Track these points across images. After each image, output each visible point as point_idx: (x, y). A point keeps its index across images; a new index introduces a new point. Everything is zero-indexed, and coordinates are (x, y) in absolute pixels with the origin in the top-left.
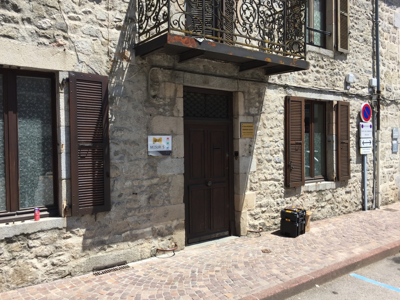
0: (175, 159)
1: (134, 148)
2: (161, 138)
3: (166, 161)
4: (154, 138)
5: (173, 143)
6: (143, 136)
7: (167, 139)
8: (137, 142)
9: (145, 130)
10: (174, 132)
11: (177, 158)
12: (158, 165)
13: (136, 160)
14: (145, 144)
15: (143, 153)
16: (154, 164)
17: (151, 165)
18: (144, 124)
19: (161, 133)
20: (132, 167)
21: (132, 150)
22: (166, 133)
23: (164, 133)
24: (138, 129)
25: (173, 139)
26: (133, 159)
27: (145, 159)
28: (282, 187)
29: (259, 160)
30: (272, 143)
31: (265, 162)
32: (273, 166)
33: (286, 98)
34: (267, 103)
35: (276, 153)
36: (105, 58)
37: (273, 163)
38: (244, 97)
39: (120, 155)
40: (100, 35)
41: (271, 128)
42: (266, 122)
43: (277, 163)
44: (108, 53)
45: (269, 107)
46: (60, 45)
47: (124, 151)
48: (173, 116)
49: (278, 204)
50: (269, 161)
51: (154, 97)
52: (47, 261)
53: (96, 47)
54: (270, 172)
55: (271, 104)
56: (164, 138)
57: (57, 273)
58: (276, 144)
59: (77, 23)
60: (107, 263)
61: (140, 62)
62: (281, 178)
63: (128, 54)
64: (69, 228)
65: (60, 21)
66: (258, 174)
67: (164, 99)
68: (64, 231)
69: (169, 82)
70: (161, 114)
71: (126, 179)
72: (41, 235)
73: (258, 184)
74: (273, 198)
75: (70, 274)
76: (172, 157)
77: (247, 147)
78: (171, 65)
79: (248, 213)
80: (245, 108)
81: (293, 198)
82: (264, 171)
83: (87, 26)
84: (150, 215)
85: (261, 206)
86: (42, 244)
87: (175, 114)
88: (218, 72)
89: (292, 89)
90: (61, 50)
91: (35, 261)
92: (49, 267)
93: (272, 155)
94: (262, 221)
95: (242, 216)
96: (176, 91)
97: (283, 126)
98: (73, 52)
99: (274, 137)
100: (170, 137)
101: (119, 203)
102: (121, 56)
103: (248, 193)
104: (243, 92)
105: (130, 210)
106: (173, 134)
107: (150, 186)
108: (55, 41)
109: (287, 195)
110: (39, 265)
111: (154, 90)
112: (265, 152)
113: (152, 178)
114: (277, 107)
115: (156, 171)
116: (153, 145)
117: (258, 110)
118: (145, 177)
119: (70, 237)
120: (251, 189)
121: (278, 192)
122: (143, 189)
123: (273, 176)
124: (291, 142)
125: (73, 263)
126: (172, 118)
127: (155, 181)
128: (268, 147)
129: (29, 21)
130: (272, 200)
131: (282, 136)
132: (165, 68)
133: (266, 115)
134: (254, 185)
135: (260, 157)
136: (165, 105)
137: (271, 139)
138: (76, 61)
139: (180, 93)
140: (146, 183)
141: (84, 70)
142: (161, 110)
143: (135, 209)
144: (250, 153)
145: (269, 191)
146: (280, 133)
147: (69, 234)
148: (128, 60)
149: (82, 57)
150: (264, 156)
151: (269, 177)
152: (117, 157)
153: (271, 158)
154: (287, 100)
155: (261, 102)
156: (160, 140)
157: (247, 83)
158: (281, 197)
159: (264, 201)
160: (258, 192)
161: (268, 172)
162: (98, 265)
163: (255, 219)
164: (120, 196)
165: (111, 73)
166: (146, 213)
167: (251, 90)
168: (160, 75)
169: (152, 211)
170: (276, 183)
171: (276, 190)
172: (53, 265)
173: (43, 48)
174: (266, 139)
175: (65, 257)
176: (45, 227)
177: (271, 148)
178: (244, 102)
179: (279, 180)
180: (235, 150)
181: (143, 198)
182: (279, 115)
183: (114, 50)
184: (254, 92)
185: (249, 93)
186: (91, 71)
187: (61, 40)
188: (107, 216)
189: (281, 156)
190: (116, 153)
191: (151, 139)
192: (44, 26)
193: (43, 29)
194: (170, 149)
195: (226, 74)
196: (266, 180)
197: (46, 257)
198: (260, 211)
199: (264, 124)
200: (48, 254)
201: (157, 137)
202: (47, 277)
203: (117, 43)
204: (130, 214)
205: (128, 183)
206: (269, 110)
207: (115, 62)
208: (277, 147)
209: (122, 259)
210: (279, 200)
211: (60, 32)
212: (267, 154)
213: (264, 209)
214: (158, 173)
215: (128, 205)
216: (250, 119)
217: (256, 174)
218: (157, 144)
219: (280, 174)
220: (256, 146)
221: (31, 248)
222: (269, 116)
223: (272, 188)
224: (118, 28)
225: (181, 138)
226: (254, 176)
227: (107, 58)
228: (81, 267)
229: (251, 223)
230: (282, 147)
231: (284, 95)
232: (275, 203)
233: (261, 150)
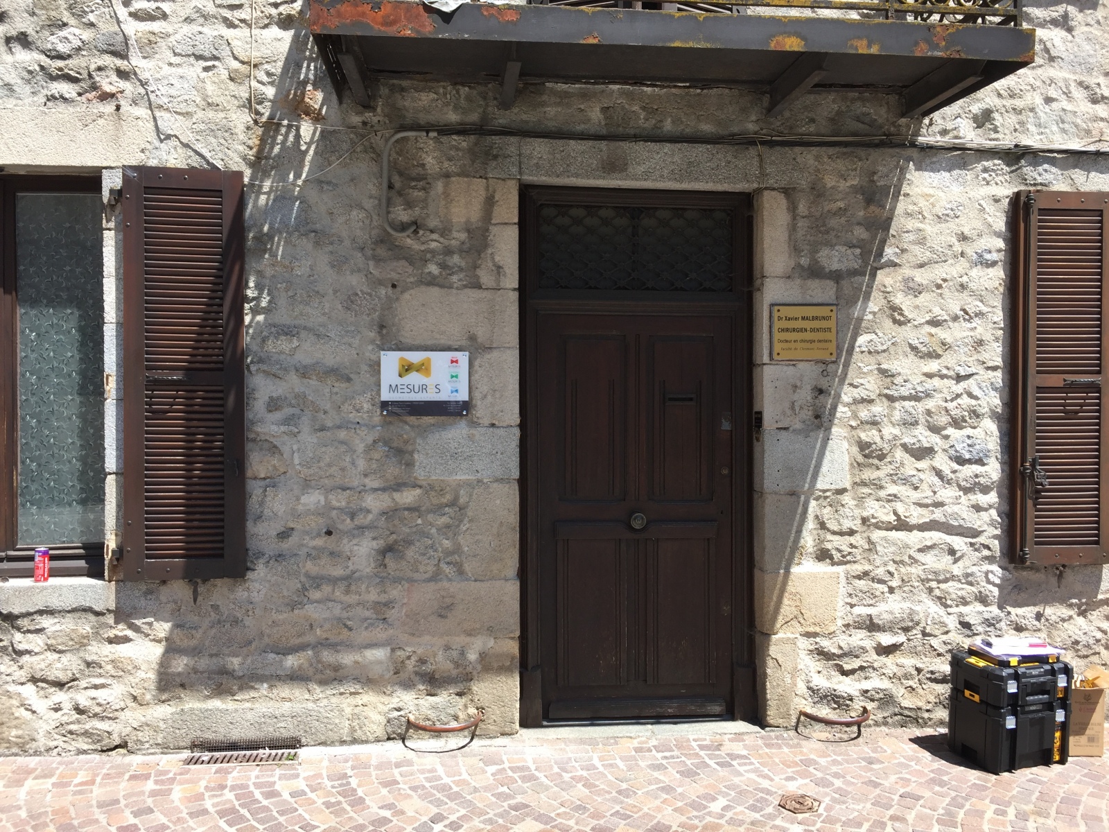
0: (482, 430)
1: (335, 390)
2: (429, 360)
3: (450, 436)
4: (402, 359)
5: (476, 377)
6: (367, 354)
7: (452, 362)
8: (347, 371)
9: (372, 335)
10: (479, 340)
11: (493, 425)
12: (419, 448)
13: (339, 427)
14: (373, 379)
15: (366, 406)
16: (406, 442)
17: (395, 445)
18: (368, 315)
19: (429, 343)
20: (324, 449)
21: (328, 395)
22: (450, 343)
23: (442, 342)
24: (347, 332)
25: (477, 363)
26: (329, 424)
27: (374, 427)
28: (990, 559)
29: (863, 446)
30: (936, 382)
31: (899, 454)
32: (939, 474)
33: (1016, 200)
34: (911, 224)
35: (957, 423)
36: (241, 119)
37: (942, 462)
38: (792, 208)
39: (288, 411)
40: (225, 52)
41: (934, 323)
42: (899, 299)
43: (961, 461)
44: (251, 104)
45: (922, 242)
46: (105, 97)
47: (301, 397)
48: (478, 286)
49: (966, 625)
50: (922, 453)
51: (415, 226)
52: (60, 696)
53: (210, 88)
54: (925, 494)
55: (930, 229)
56: (440, 360)
57: (86, 734)
58: (959, 388)
59: (156, 26)
60: (236, 735)
61: (356, 120)
62: (989, 524)
63: (315, 98)
64: (122, 614)
65: (107, 27)
66: (861, 500)
67: (445, 231)
68: (110, 619)
69: (463, 174)
70: (432, 282)
71: (307, 485)
72: (46, 622)
73: (857, 540)
74: (942, 601)
75: (123, 745)
76: (474, 424)
77: (805, 395)
78: (474, 117)
79: (804, 644)
80: (796, 249)
81: (1052, 611)
82: (892, 489)
83: (187, 29)
84: (388, 604)
85: (872, 626)
86: (50, 648)
87: (486, 278)
88: (668, 126)
89: (1052, 162)
90: (109, 108)
91: (29, 691)
92: (68, 715)
93: (935, 429)
94: (875, 683)
95: (773, 651)
96: (490, 202)
97: (999, 316)
98: (143, 112)
99: (949, 359)
100: (463, 357)
101: (279, 557)
102: (294, 107)
103: (805, 570)
104: (788, 192)
105: (318, 581)
106: (475, 347)
107: (390, 514)
108: (94, 87)
109: (1013, 594)
110: (41, 705)
111: (409, 205)
112: (897, 415)
113: (398, 486)
114: (963, 238)
115: (410, 464)
116: (400, 381)
117: (865, 255)
118: (371, 483)
119: (126, 640)
120: (823, 555)
121: (968, 579)
122: (361, 520)
123: (938, 515)
124: (1034, 380)
125: (134, 716)
126: (474, 294)
127: (408, 497)
128: (916, 398)
129: (23, 40)
130: (935, 609)
131: (995, 353)
132: (445, 130)
133: (907, 271)
134: (834, 543)
135: (867, 435)
136: (448, 252)
137: (933, 366)
138: (152, 136)
139: (508, 208)
140: (375, 503)
141: (173, 158)
142: (433, 268)
143: (334, 581)
144: (821, 420)
145: (915, 571)
146: (980, 343)
147: (122, 630)
148: (317, 118)
149: (168, 122)
150: (889, 431)
151: (916, 516)
152: (278, 415)
153: (934, 440)
154: (1019, 209)
155: (881, 226)
156: (423, 368)
157: (808, 157)
158: (983, 599)
159: (891, 607)
160: (858, 568)
161: (915, 496)
162: (209, 736)
163: (845, 673)
164: (284, 535)
165: (259, 162)
166: (373, 596)
167: (830, 181)
168: (430, 153)
169: (395, 593)
170: (959, 543)
171: (957, 570)
172: (79, 710)
173: (61, 112)
174: (908, 368)
175: (113, 694)
176: (55, 603)
177: (930, 404)
178: (793, 228)
179: (976, 533)
180: (756, 409)
181: (363, 551)
182: (976, 272)
183: (270, 92)
184: (844, 185)
185: (818, 192)
186: (195, 162)
187: (109, 83)
188: (241, 593)
189: (988, 435)
190: (274, 405)
191: (390, 362)
192: (63, 48)
193: (61, 57)
194: (463, 396)
195: (707, 128)
196: (902, 525)
197: (60, 685)
198: (869, 644)
199: (894, 309)
200: (63, 677)
201: (415, 357)
202: (60, 741)
203: (277, 68)
204: (316, 595)
205: (313, 499)
206: (920, 253)
207: (271, 127)
208: (965, 401)
209: (285, 730)
210: (973, 612)
211: (108, 60)
212: (912, 424)
213: (886, 639)
214: (419, 473)
215: (310, 566)
216: (822, 291)
217: (847, 499)
218: (414, 378)
219: (978, 508)
220: (847, 395)
221: (20, 653)
222: (921, 277)
223: (932, 561)
224: (285, 22)
225: (509, 362)
226: (836, 506)
227: (246, 118)
228: (156, 730)
229: (821, 682)
230: (993, 401)
231: (1006, 189)
232: (952, 622)
233: (879, 409)
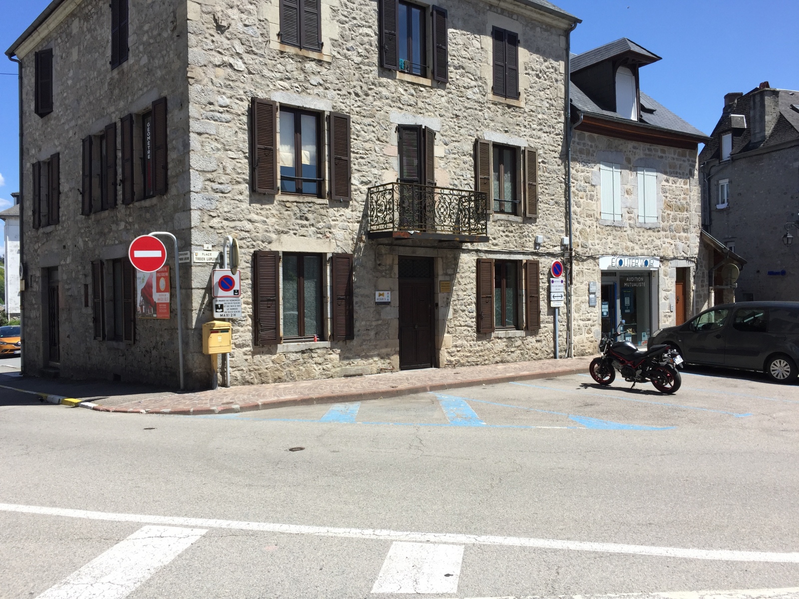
0: (392, 308)
1: (367, 299)
2: (384, 293)
3: (387, 309)
4: (379, 293)
5: (392, 296)
6: (373, 292)
8: (370, 296)
9: (373, 288)
11: (394, 307)
12: (382, 312)
13: (368, 308)
14: (374, 297)
15: (373, 303)
16: (380, 310)
17: (378, 311)
18: (373, 283)
19: (383, 289)
20: (365, 312)
21: (366, 301)
23: (386, 289)
24: (369, 287)
25: (392, 294)
26: (366, 307)
27: (374, 307)
28: (474, 332)
29: (454, 310)
30: (465, 296)
31: (460, 311)
32: (466, 315)
33: (478, 259)
34: (461, 265)
35: (469, 305)
36: (351, 242)
37: (467, 313)
38: (443, 261)
39: (359, 304)
40: (348, 228)
41: (465, 284)
42: (460, 280)
43: (470, 312)
44: (352, 239)
45: (463, 268)
46: (327, 237)
47: (361, 301)
48: (391, 277)
49: (471, 346)
50: (463, 311)
51: (379, 265)
52: (320, 367)
53: (346, 236)
54: (464, 319)
55: (464, 265)
56: (386, 293)
57: (325, 374)
58: (469, 298)
59: (336, 222)
60: (352, 373)
61: (371, 242)
62: (474, 325)
63: (364, 238)
64: (331, 348)
65: (328, 223)
66: (454, 321)
67: (385, 266)
68: (329, 350)
69: (389, 254)
70: (384, 276)
71: (362, 320)
72: (318, 351)
73: (454, 329)
74: (467, 341)
75: (332, 377)
76: (391, 306)
77: (445, 299)
78: (390, 242)
79: (446, 350)
80: (443, 270)
81: (485, 342)
82: (459, 318)
83: (341, 223)
84: (377, 345)
85: (456, 346)
86: (318, 356)
87: (393, 276)
88: (422, 245)
89: (483, 252)
90: (328, 240)
91: (315, 365)
92: (321, 371)
93: (466, 306)
94: (457, 358)
95: (441, 352)
96: (393, 260)
97: (475, 283)
98: (334, 241)
99: (467, 292)
100: (389, 292)
101: (358, 336)
102: (359, 239)
103: (446, 335)
104: (442, 258)
105: (364, 340)
106: (391, 290)
107: (377, 326)
108: (325, 235)
109: (478, 339)
110: (317, 369)
111: (379, 260)
112: (460, 303)
113: (378, 320)
114: (469, 267)
115: (380, 315)
116: (379, 298)
117: (454, 271)
118: (374, 319)
119: (332, 354)
120: (448, 332)
121: (471, 336)
122: (372, 327)
123: (466, 323)
124: (481, 296)
125: (333, 370)
126: (391, 279)
127: (380, 322)
128: (462, 300)
129: (313, 225)
130: (466, 342)
131: (475, 290)
132: (386, 245)
133: (461, 274)
134: (450, 330)
135: (455, 307)
136: (386, 270)
137: (465, 293)
138: (336, 246)
139: (396, 261)
140: (374, 323)
141: (340, 251)
142: (384, 274)
143: (367, 340)
144: (448, 304)
145: (463, 335)
146: (472, 288)
147: (331, 352)
148: (364, 242)
149: (339, 243)
150: (459, 306)
151: (463, 324)
152: (357, 305)
153: (465, 308)
154: (479, 262)
155: (456, 264)
156: (383, 295)
157: (445, 250)
158: (473, 340)
159: (459, 342)
160: (454, 335)
161: (463, 320)
162: (347, 374)
163: (452, 356)
164: (359, 331)
165: (354, 252)
166: (374, 343)
167: (448, 256)
168: (383, 250)
169: (378, 343)
170: (469, 329)
171: (469, 334)
172: (324, 369)
173: (319, 240)
174: (460, 293)
175: (329, 366)
176: (320, 346)
177: (465, 301)
178: (443, 265)
179: (472, 327)
180: (436, 302)
181: (372, 333)
182: (471, 274)
183: (356, 237)
184: (451, 256)
185: (447, 258)
186: (343, 251)
187: (328, 235)
188: (352, 343)
189: (473, 307)
190: (357, 303)
191: (377, 293)
192: (320, 227)
193: (320, 229)
194: (390, 301)
195: (429, 245)
196: (461, 326)
197: (320, 364)
198: (456, 350)
199: (459, 282)
200: (321, 362)
201: (381, 292)
202: (320, 376)
203: (357, 232)
204: (364, 343)
205: (363, 323)
206: (463, 271)
207: (356, 244)
208: (470, 300)
209: (360, 372)
210: (472, 343)
211: (328, 230)
212: (461, 305)
213: (459, 349)
214: (382, 317)
215: (363, 337)
216: (448, 278)
217: (452, 321)
218: (381, 297)
219: (472, 322)
220: (452, 299)
221: (313, 357)
222: (463, 275)
223: (465, 333)
224: (358, 222)
225: (397, 293)
226: (450, 322)
227: (352, 242)
228: (338, 373)
229: (448, 358)
230: (475, 300)
231: (476, 258)
232: (469, 345)
233: (457, 302)
